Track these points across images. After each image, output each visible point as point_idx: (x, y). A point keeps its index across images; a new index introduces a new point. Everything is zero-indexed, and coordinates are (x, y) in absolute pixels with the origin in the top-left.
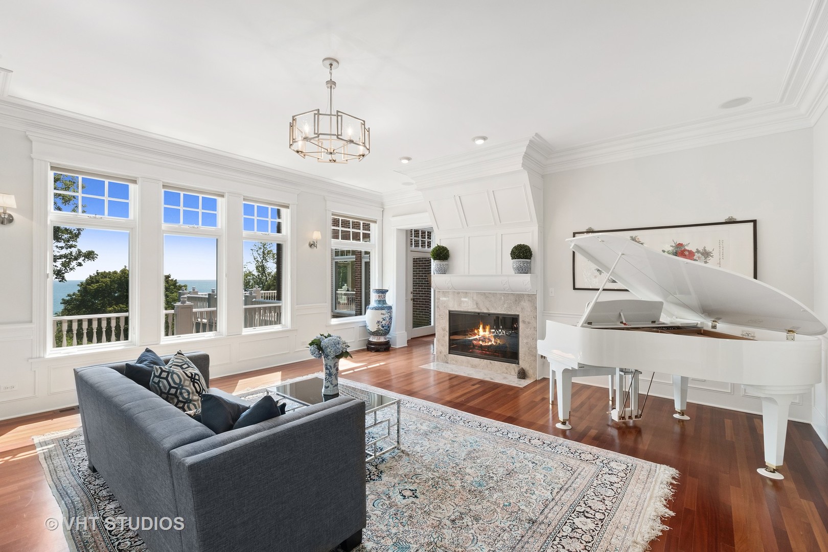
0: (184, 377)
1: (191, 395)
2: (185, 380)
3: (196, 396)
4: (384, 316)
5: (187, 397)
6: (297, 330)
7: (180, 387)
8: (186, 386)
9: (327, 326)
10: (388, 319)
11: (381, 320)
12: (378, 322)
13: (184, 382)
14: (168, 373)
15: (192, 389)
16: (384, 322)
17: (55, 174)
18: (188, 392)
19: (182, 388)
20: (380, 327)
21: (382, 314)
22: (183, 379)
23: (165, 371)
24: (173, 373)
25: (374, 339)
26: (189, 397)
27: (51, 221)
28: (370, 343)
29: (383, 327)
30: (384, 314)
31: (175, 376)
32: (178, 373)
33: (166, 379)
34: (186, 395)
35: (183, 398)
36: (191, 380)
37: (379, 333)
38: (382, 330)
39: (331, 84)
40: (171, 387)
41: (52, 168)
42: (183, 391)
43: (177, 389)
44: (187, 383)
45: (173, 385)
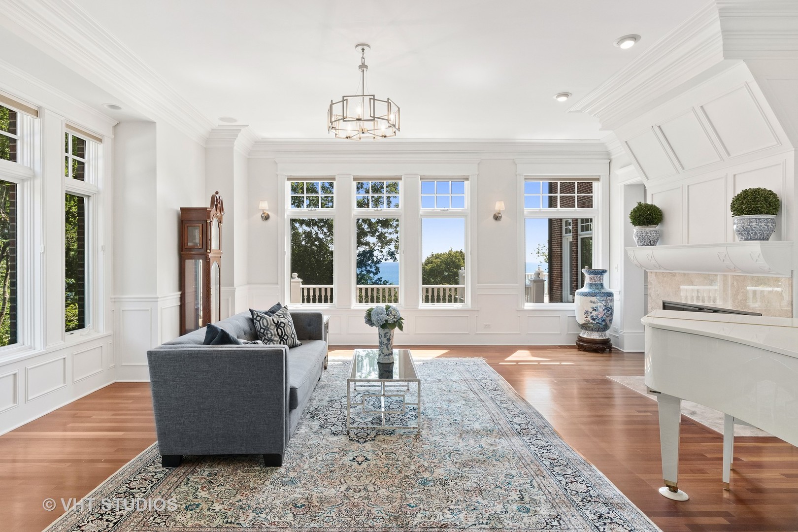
0: (271, 323)
1: (273, 336)
2: (271, 325)
3: (277, 337)
4: (594, 305)
5: (270, 337)
6: (478, 311)
7: (267, 328)
8: (271, 329)
9: (517, 311)
10: (601, 310)
11: (591, 310)
12: (587, 312)
13: (270, 326)
14: (261, 318)
15: (274, 332)
16: (594, 314)
17: (291, 183)
18: (271, 333)
19: (268, 330)
20: (589, 319)
21: (591, 302)
22: (269, 324)
23: (259, 316)
24: (264, 318)
25: (585, 335)
26: (271, 337)
27: (288, 216)
28: (581, 339)
29: (594, 319)
30: (594, 302)
31: (265, 320)
32: (268, 319)
33: (259, 321)
34: (269, 335)
35: (268, 337)
36: (276, 326)
37: (589, 327)
38: (591, 323)
39: (363, 66)
40: (261, 328)
41: (288, 179)
42: (268, 332)
43: (265, 330)
44: (272, 327)
45: (262, 326)
